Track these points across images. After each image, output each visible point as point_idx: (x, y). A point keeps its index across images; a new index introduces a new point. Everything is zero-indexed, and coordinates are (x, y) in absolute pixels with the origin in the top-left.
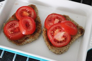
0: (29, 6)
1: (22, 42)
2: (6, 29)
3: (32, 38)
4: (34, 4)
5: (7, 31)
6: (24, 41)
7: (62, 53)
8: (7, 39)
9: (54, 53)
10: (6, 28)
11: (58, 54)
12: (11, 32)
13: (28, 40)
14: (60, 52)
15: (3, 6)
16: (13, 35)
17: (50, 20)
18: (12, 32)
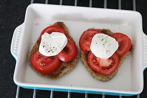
0: (55, 24)
1: (58, 74)
2: (35, 61)
3: (69, 67)
4: (61, 21)
5: (36, 64)
6: (61, 72)
7: (110, 79)
8: (38, 73)
9: (101, 80)
10: (34, 59)
11: (105, 81)
12: (42, 63)
13: (65, 70)
14: (108, 78)
15: (23, 31)
16: (46, 67)
17: (86, 38)
18: (44, 64)
